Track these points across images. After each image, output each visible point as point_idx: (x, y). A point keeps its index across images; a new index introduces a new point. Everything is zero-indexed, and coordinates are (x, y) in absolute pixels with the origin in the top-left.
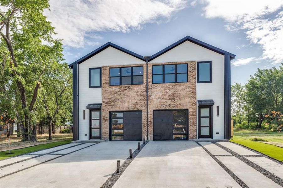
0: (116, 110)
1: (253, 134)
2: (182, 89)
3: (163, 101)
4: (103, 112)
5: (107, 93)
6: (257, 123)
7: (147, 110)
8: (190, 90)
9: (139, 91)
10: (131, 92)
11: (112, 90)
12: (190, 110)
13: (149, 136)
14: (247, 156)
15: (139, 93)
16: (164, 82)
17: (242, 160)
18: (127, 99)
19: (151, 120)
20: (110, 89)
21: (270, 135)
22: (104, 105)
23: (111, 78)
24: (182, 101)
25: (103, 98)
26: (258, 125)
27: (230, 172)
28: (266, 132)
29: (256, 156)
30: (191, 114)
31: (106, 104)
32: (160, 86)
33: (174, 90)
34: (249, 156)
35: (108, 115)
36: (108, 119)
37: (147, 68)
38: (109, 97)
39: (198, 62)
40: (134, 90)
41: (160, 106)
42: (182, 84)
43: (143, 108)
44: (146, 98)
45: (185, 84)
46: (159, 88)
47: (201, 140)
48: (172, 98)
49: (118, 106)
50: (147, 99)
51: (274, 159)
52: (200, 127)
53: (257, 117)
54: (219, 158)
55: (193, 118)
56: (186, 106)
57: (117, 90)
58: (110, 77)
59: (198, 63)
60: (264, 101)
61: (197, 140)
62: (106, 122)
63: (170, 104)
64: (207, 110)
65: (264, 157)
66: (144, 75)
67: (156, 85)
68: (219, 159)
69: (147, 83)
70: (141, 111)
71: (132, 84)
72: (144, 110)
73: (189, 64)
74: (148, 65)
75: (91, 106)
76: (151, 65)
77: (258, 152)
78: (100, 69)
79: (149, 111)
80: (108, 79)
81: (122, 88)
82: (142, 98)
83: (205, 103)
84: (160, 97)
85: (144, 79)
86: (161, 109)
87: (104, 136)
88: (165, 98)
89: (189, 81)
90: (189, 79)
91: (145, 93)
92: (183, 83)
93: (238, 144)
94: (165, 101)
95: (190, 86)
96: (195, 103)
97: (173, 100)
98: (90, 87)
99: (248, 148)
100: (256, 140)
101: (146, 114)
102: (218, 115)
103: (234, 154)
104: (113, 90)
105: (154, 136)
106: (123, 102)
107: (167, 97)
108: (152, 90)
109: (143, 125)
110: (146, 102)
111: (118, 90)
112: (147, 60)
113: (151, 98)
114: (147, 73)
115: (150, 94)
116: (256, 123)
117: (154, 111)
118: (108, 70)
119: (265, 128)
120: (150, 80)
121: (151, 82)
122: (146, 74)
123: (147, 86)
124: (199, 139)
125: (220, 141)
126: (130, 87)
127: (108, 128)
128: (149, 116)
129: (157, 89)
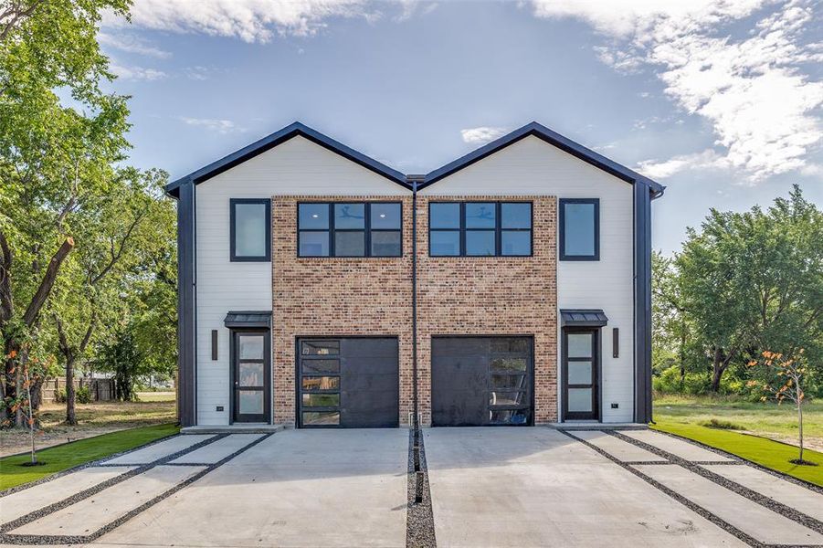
0: (317, 333)
1: (701, 410)
2: (517, 276)
3: (462, 309)
4: (277, 339)
5: (288, 280)
6: (708, 376)
7: (415, 335)
8: (541, 279)
9: (388, 277)
10: (364, 280)
11: (304, 270)
12: (540, 339)
13: (420, 413)
14: (706, 463)
15: (391, 282)
16: (463, 254)
17: (696, 472)
18: (353, 301)
19: (425, 364)
20: (299, 268)
21: (747, 411)
22: (278, 316)
23: (301, 233)
24: (516, 311)
25: (277, 294)
26: (710, 380)
27: (677, 497)
28: (735, 404)
29: (726, 463)
30: (542, 348)
31: (286, 315)
32: (453, 265)
33: (494, 278)
34: (711, 463)
35: (293, 347)
36: (292, 359)
37: (414, 209)
38: (296, 293)
39: (560, 199)
40: (375, 274)
41: (452, 324)
42: (516, 260)
43: (403, 330)
44: (410, 300)
45: (527, 263)
46: (451, 271)
47: (569, 424)
48: (488, 300)
49: (325, 319)
50: (414, 303)
51: (769, 469)
52: (566, 386)
53: (709, 355)
54: (644, 469)
55: (548, 363)
56: (529, 325)
57: (321, 271)
58: (299, 231)
59: (563, 202)
60: (732, 309)
61: (560, 425)
62: (286, 370)
63: (481, 321)
64: (587, 338)
65: (745, 466)
66: (405, 231)
67: (441, 260)
68: (641, 471)
69: (414, 253)
70: (396, 337)
71: (368, 254)
72: (405, 333)
73: (536, 205)
74: (418, 201)
75: (238, 318)
76: (426, 200)
77: (728, 453)
78: (267, 202)
79: (419, 339)
80: (294, 237)
81: (338, 267)
82: (400, 298)
83: (581, 318)
84: (454, 296)
85: (405, 241)
86: (455, 333)
87: (280, 414)
88: (467, 300)
89: (536, 252)
90: (536, 247)
91: (408, 285)
92: (521, 260)
93: (675, 436)
94: (469, 308)
95: (539, 267)
96: (552, 317)
97: (491, 309)
98: (234, 258)
99: (704, 445)
100: (715, 425)
101: (411, 347)
102: (616, 354)
103: (675, 460)
104: (309, 271)
105: (433, 413)
106: (340, 309)
107: (473, 298)
108: (430, 277)
109: (401, 379)
110: (409, 310)
111: (325, 272)
112: (415, 186)
113: (425, 298)
114: (414, 224)
115: (423, 288)
116: (703, 376)
117: (433, 337)
118: (293, 209)
119: (730, 392)
120: (422, 246)
121: (426, 253)
122: (410, 226)
123: (414, 262)
124: (563, 421)
125: (625, 427)
126: (361, 265)
127: (293, 387)
128: (419, 354)
129: (444, 274)
